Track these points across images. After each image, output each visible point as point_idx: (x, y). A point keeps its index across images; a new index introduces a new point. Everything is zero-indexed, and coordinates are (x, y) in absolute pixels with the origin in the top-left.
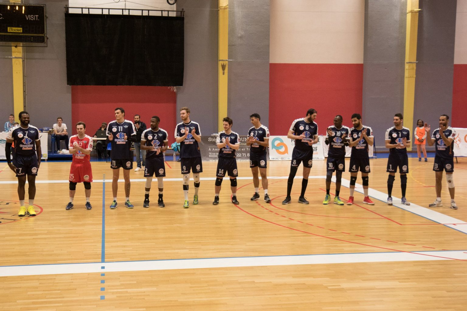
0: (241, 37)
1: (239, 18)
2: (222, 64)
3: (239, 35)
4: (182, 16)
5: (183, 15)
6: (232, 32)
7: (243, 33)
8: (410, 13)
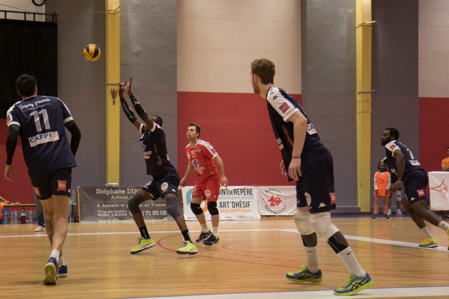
0: (138, 54)
1: (134, 28)
2: (112, 90)
3: (135, 51)
4: (54, 22)
5: (56, 20)
6: (124, 46)
7: (139, 48)
8: (361, 28)
